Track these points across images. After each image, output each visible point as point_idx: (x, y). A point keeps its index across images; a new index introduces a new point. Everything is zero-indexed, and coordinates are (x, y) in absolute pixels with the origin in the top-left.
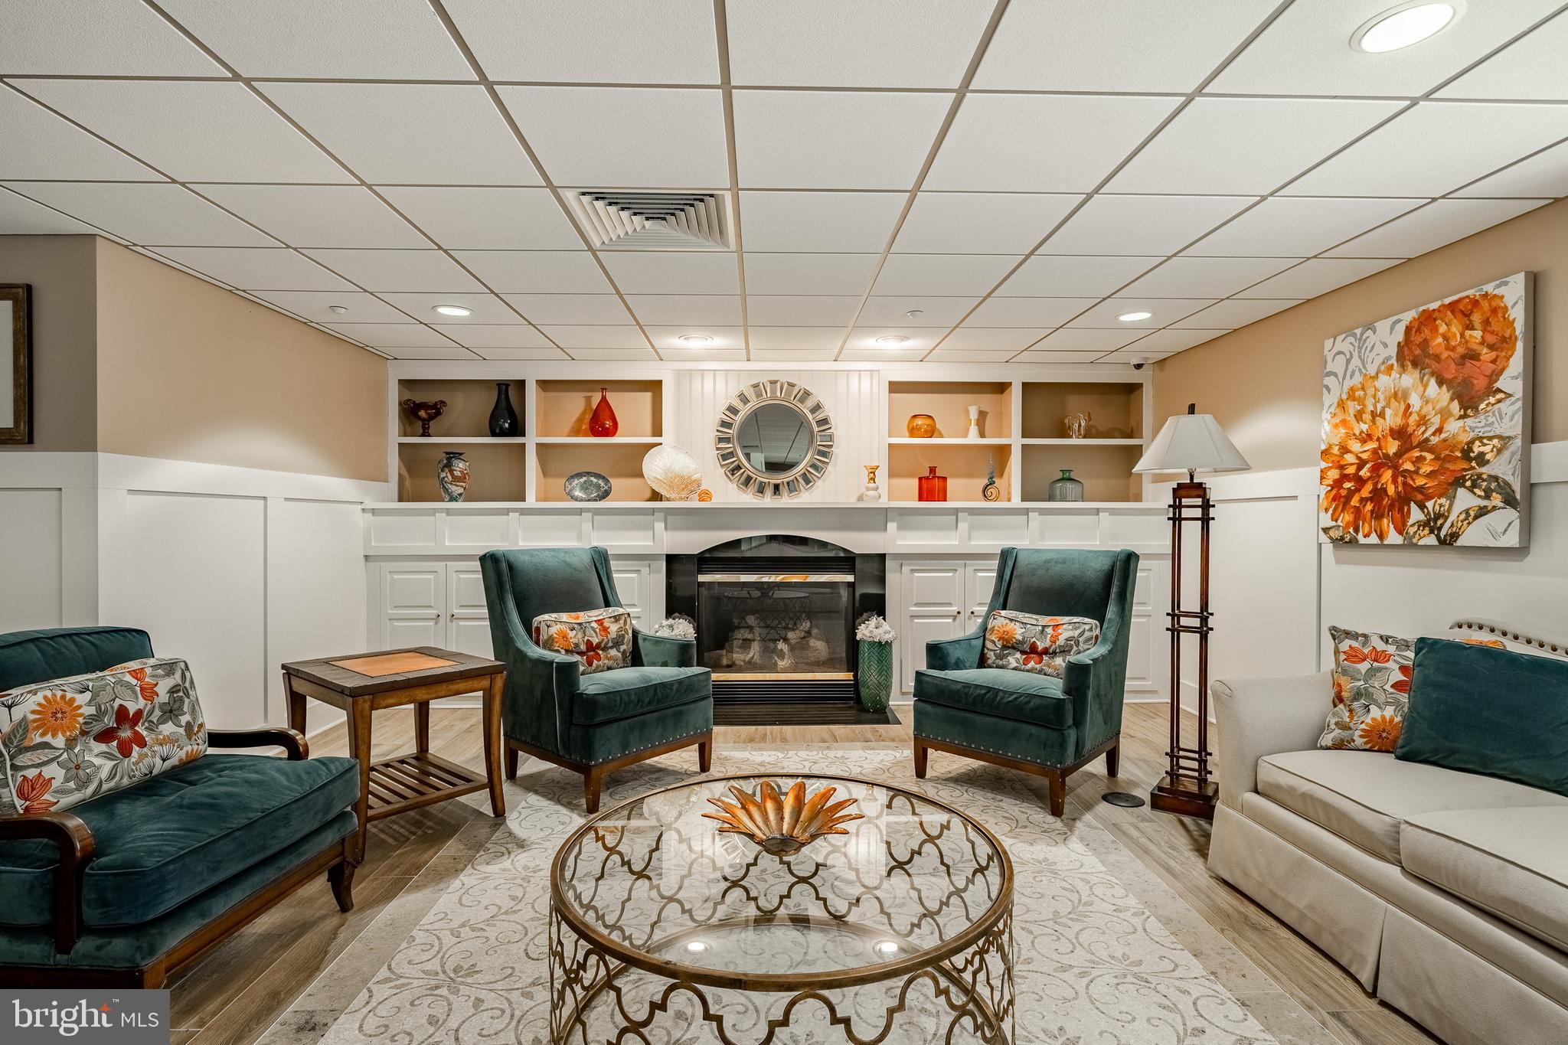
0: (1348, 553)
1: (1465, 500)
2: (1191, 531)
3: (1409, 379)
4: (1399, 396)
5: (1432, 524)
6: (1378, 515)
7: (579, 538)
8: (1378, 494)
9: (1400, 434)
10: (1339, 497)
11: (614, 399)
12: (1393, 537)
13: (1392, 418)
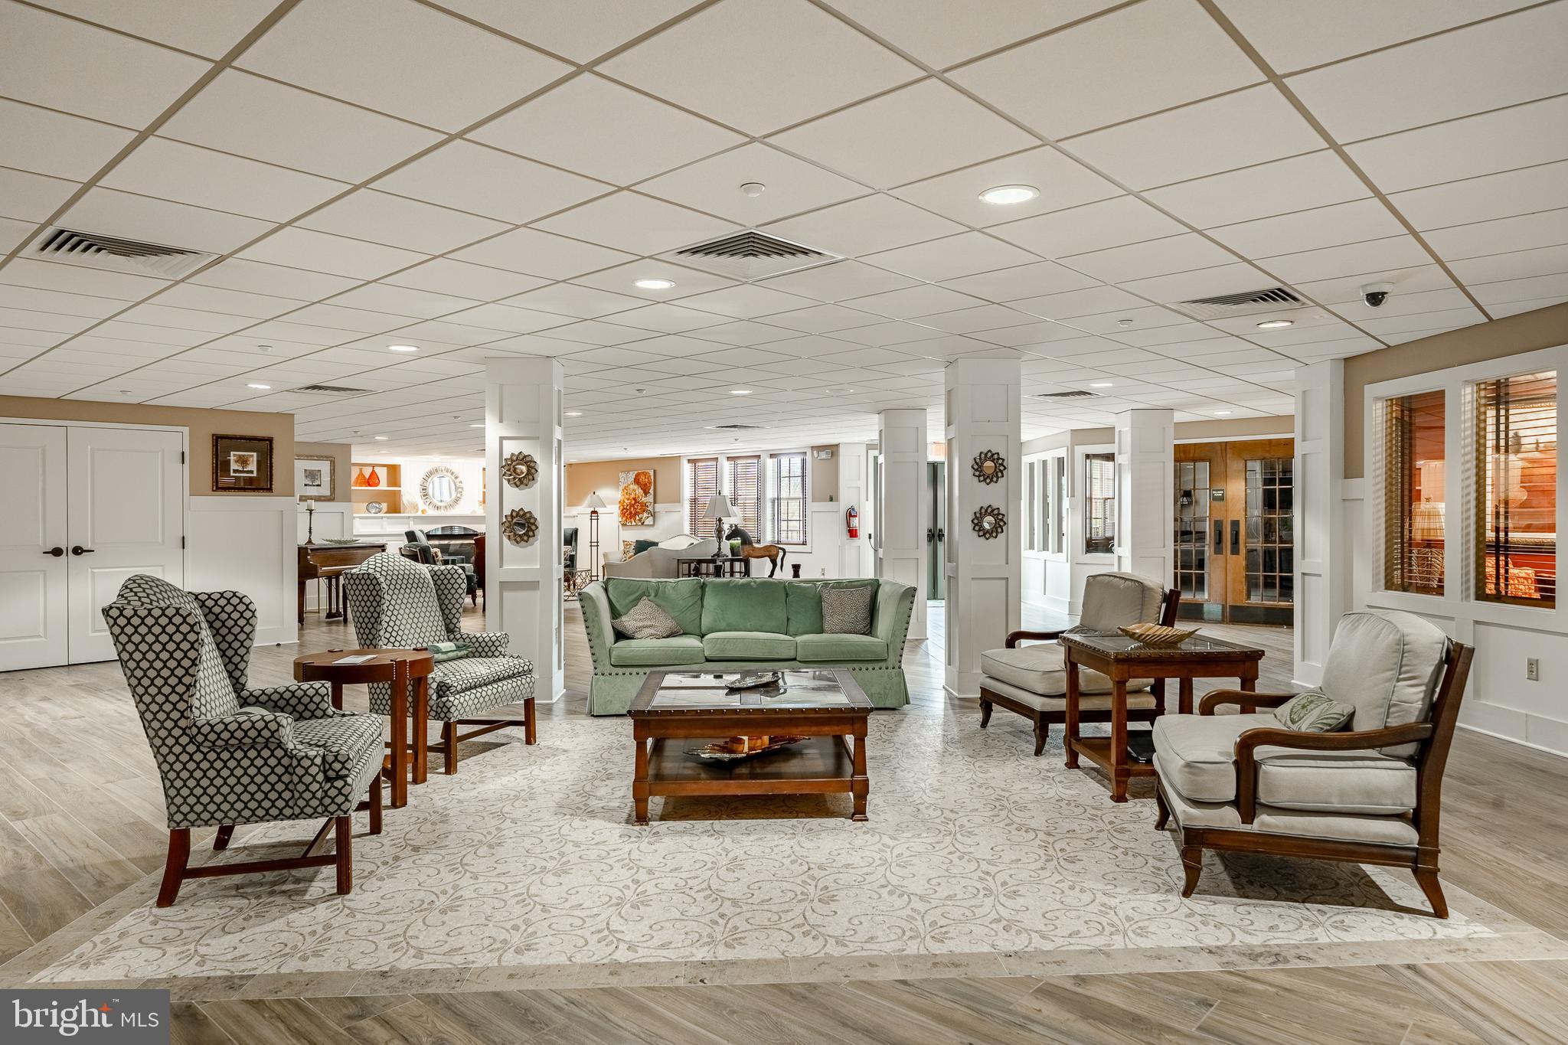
0: (625, 527)
1: (645, 515)
2: (594, 522)
3: (636, 487)
4: (634, 490)
5: (640, 520)
6: (631, 518)
7: (382, 527)
8: (631, 513)
9: (635, 499)
10: (623, 514)
11: (376, 469)
12: (634, 523)
13: (633, 496)
